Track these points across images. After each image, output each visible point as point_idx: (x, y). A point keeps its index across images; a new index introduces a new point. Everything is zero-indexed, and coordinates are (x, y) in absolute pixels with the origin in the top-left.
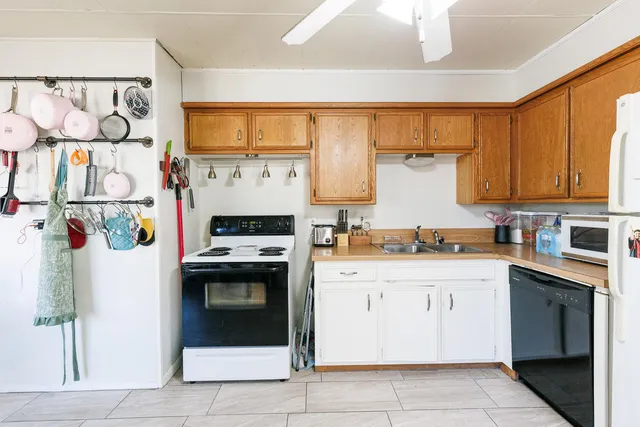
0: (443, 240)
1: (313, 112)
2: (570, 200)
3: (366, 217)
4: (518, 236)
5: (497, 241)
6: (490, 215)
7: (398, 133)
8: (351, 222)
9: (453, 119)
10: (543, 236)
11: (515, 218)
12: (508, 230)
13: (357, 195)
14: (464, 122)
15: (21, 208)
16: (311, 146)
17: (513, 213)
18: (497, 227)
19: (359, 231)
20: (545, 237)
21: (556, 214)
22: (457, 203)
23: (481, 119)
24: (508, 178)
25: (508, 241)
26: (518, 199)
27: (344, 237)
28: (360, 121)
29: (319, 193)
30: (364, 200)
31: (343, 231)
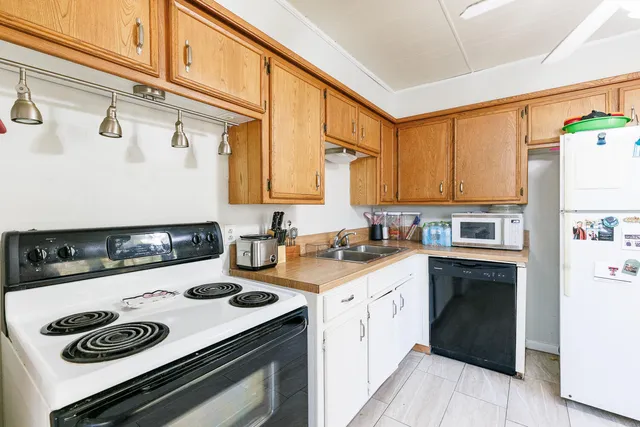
6: (370, 215)
7: (342, 121)
9: (370, 121)
13: (311, 192)
16: (265, 108)
18: (373, 226)
23: (383, 127)
26: (398, 201)
27: (282, 250)
28: (314, 93)
29: (275, 186)
30: (317, 199)
31: (281, 242)
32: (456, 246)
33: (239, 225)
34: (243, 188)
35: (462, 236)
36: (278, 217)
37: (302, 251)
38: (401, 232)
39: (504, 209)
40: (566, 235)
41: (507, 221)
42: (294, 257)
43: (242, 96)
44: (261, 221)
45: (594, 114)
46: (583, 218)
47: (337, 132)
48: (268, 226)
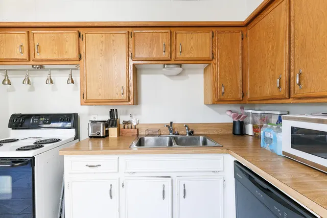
0: (192, 132)
1: (81, 30)
2: (291, 101)
3: (135, 115)
4: (250, 130)
5: (234, 133)
6: (229, 113)
7: (150, 47)
8: (122, 118)
9: (195, 35)
10: (266, 132)
11: (247, 115)
12: (242, 125)
13: (117, 97)
14: (204, 38)
16: (80, 58)
17: (246, 111)
18: (234, 122)
19: (130, 125)
20: (268, 135)
21: (279, 113)
22: (204, 104)
23: (217, 36)
24: (240, 83)
25: (242, 133)
27: (114, 130)
29: (87, 95)
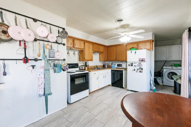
5: (104, 67)
7: (96, 48)
11: (106, 63)
15: (29, 61)
22: (99, 61)
26: (108, 60)
27: (86, 68)
28: (91, 45)
29: (85, 58)
30: (92, 60)
31: (86, 67)
32: (117, 68)
33: (81, 64)
34: (81, 59)
35: (117, 66)
36: (86, 63)
37: (90, 68)
38: (109, 66)
39: (124, 62)
40: (128, 65)
41: (124, 64)
42: (88, 69)
43: (81, 48)
44: (83, 64)
45: (133, 48)
46: (129, 63)
47: (95, 50)
48: (84, 64)
